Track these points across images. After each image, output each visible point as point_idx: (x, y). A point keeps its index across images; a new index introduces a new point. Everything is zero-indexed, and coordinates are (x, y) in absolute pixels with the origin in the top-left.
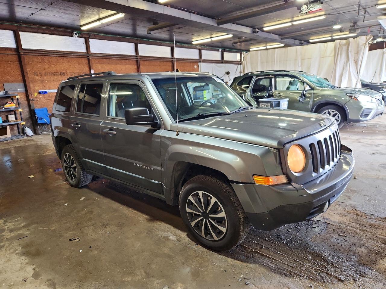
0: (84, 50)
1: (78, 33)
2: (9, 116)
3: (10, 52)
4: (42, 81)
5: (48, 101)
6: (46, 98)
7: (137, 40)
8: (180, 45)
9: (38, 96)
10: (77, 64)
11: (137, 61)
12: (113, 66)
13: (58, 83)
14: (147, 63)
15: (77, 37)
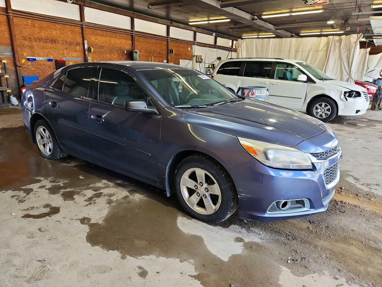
0: (78, 18)
4: (31, 47)
5: (36, 69)
6: (33, 66)
7: (133, 14)
8: (176, 24)
9: (26, 63)
10: (69, 33)
11: (132, 36)
12: (107, 38)
13: (48, 50)
14: (141, 39)
15: (72, 3)
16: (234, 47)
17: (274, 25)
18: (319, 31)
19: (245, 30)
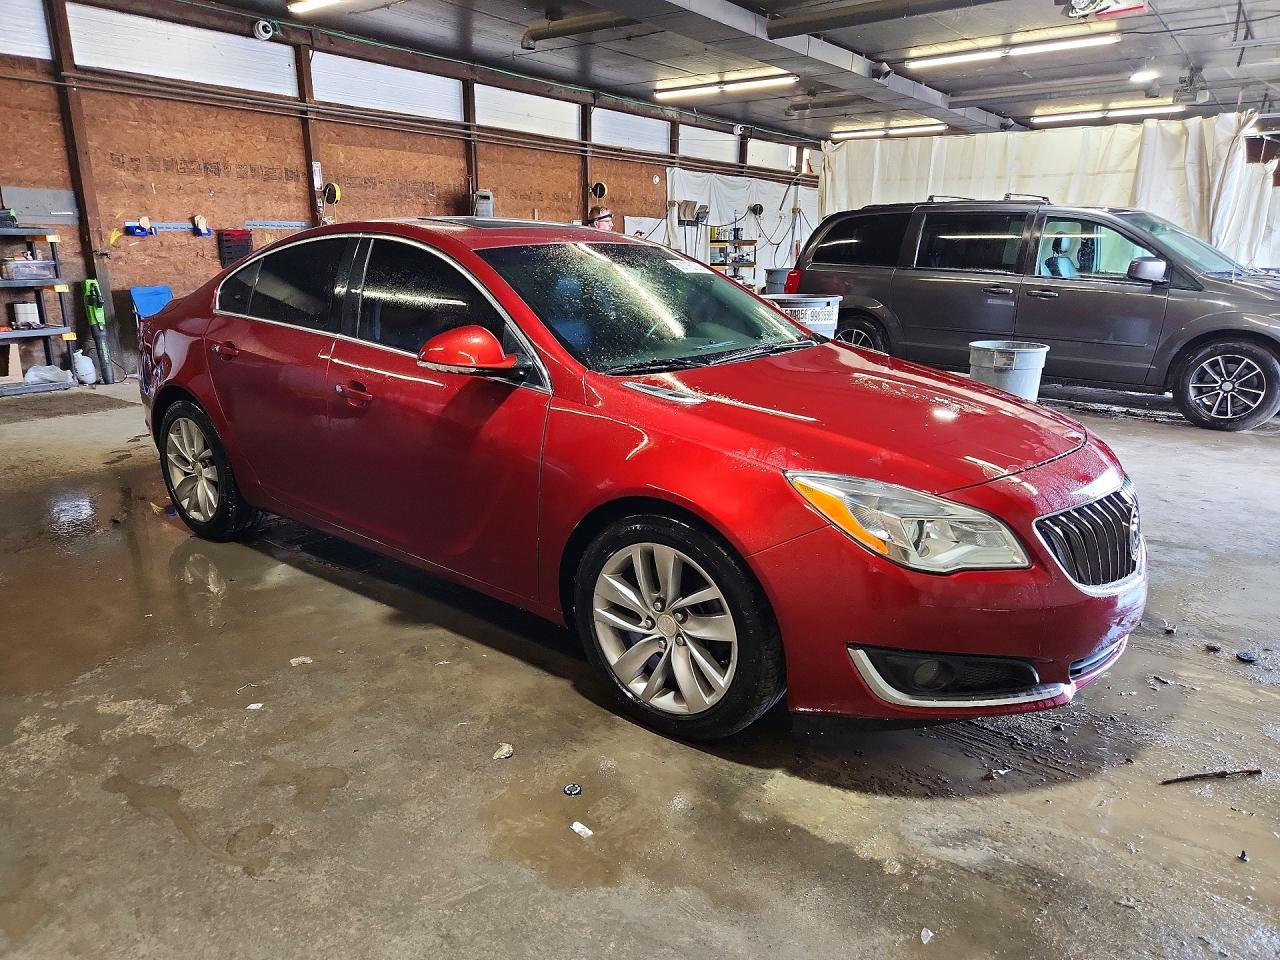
0: (290, 90)
1: (273, 26)
2: (20, 308)
3: (28, 74)
4: (140, 189)
5: (158, 261)
6: (148, 252)
7: (472, 68)
8: (611, 99)
9: (122, 242)
10: (264, 138)
11: (468, 144)
12: (387, 153)
13: (194, 198)
14: (498, 154)
15: (270, 40)
16: (805, 170)
17: (945, 91)
18: (1099, 106)
19: (843, 112)
